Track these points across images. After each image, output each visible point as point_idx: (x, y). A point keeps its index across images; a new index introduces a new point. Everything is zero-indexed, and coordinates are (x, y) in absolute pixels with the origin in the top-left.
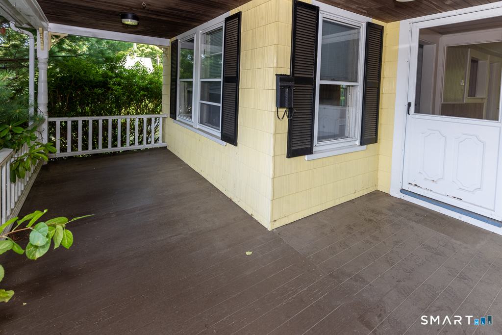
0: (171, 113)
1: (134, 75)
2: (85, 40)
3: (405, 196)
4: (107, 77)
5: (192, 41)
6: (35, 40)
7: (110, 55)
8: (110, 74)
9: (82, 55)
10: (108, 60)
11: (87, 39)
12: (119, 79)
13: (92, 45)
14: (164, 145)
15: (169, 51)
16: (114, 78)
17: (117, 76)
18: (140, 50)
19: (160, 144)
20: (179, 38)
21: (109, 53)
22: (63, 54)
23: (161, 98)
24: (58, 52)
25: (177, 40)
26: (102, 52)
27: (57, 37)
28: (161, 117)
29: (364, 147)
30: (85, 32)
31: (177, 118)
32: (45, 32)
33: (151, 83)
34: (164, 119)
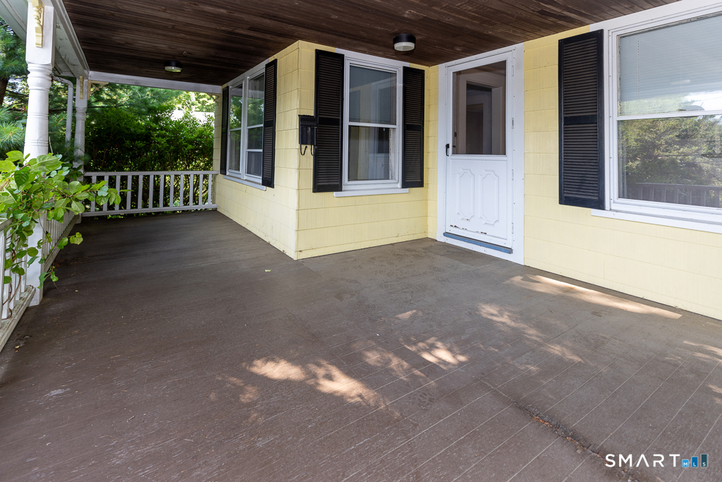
0: (221, 169)
1: (182, 127)
2: (127, 89)
3: (449, 238)
4: (149, 130)
5: (241, 87)
6: (75, 90)
7: (154, 105)
8: (154, 125)
9: (122, 105)
10: (152, 110)
11: (129, 87)
12: (164, 132)
13: (134, 94)
14: (214, 206)
15: (220, 100)
16: (158, 130)
17: (162, 129)
18: (199, 103)
19: (209, 205)
20: (230, 84)
21: (154, 103)
22: (101, 104)
23: (212, 154)
24: (96, 102)
25: (228, 87)
26: (145, 102)
27: (97, 85)
28: (210, 173)
29: (406, 190)
30: (128, 79)
31: (228, 174)
32: (85, 80)
33: (200, 136)
34: (214, 176)
